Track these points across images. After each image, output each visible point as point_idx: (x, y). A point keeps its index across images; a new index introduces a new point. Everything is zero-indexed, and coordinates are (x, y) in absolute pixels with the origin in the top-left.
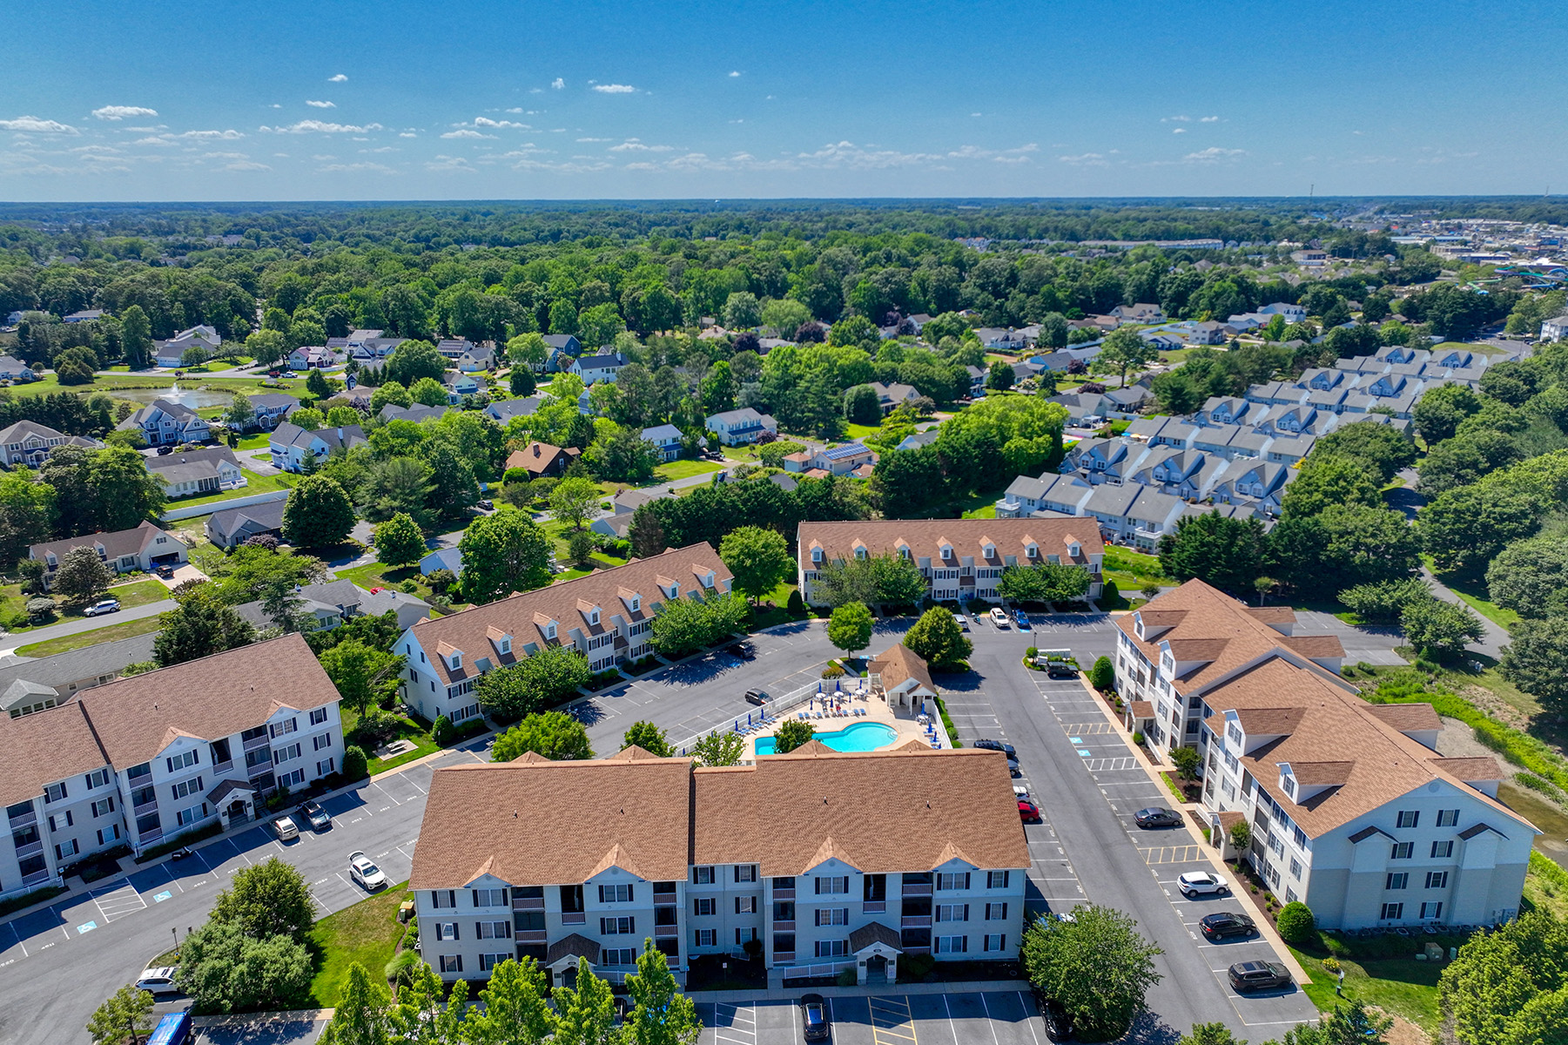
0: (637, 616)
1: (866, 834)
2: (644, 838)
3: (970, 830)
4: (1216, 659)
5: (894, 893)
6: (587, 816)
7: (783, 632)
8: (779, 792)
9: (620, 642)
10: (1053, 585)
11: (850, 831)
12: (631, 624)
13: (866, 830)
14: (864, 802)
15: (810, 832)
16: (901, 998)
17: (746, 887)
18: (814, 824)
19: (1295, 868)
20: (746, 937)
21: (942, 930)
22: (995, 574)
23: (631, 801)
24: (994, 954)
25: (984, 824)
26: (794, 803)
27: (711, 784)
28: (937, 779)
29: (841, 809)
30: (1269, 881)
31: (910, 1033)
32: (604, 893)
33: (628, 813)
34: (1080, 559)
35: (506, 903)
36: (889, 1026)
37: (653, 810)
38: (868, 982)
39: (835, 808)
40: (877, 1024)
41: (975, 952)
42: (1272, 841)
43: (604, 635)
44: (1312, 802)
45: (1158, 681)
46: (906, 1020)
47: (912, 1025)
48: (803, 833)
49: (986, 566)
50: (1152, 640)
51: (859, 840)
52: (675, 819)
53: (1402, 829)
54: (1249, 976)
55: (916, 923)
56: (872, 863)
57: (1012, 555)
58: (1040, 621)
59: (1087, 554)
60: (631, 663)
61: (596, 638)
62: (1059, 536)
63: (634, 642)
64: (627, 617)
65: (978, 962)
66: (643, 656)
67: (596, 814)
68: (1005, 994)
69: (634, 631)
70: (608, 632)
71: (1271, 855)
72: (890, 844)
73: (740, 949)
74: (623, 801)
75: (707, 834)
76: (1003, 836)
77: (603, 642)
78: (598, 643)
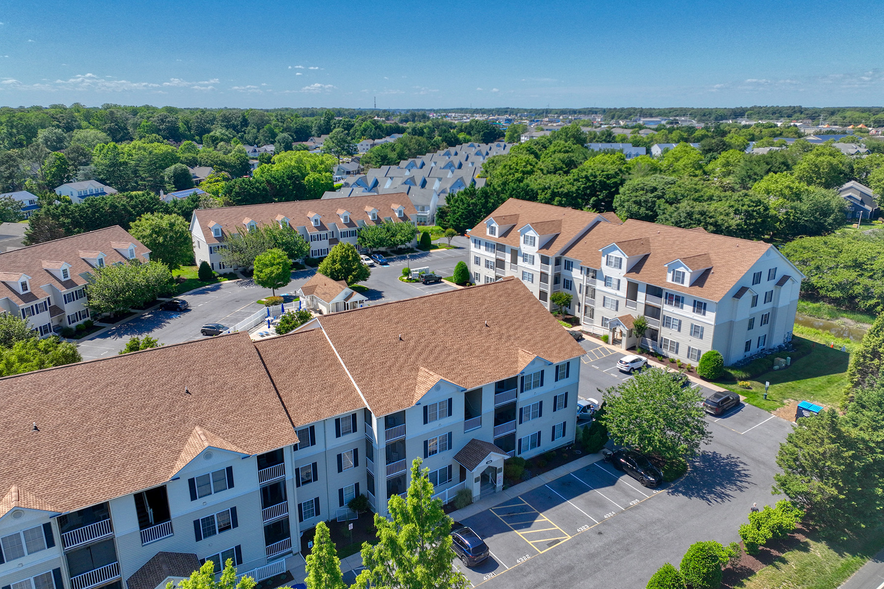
0: (69, 284)
1: (451, 358)
2: (227, 413)
3: (527, 336)
4: (560, 232)
5: (488, 405)
6: (144, 407)
7: (203, 292)
8: (354, 339)
9: (55, 311)
10: (394, 235)
11: (436, 358)
12: (64, 291)
13: (449, 354)
14: (434, 333)
15: (401, 367)
16: (516, 500)
17: (350, 440)
18: (401, 360)
19: (697, 331)
20: (349, 495)
21: (524, 430)
22: (353, 234)
23: (193, 379)
24: (560, 442)
25: (536, 330)
26: (373, 346)
27: (276, 348)
28: (481, 305)
29: (418, 342)
30: (665, 352)
31: (547, 525)
32: (195, 489)
33: (195, 391)
34: (405, 218)
35: (51, 543)
36: (528, 526)
37: (225, 383)
38: (483, 496)
39: (412, 343)
40: (518, 528)
41: (547, 445)
42: (667, 322)
43: (37, 302)
44: (700, 280)
45: (520, 259)
46: (535, 516)
47: (544, 517)
48: (394, 370)
49: (346, 229)
50: (505, 234)
51: (448, 364)
52: (257, 386)
53: (755, 285)
54: (722, 402)
55: (505, 430)
56: (469, 380)
57: (361, 219)
58: (392, 260)
59: (408, 215)
60: (71, 329)
61: (29, 305)
62: (387, 205)
63: (70, 309)
64: (58, 286)
65: (551, 451)
66: (80, 322)
67: (154, 402)
68: (588, 469)
69: (68, 298)
70: (41, 300)
71: (665, 333)
72: (475, 361)
73: (345, 510)
74: (184, 381)
75: (296, 394)
76: (553, 336)
77: (36, 310)
78: (32, 311)
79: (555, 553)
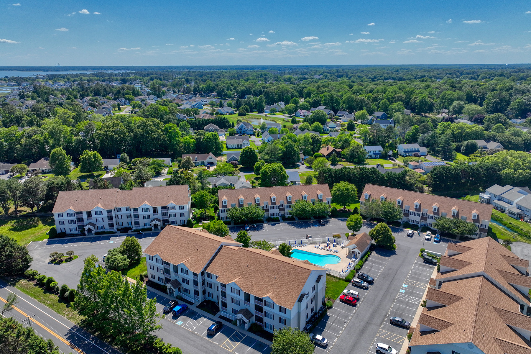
0: (289, 202)
1: (251, 280)
2: (197, 259)
3: (282, 290)
4: (459, 269)
5: (252, 301)
6: (189, 248)
8: (238, 258)
9: (282, 209)
11: (248, 277)
14: (258, 270)
16: (244, 335)
18: (240, 271)
21: (266, 320)
22: (436, 219)
23: (201, 248)
25: (288, 290)
26: (239, 263)
27: (225, 250)
28: (284, 271)
32: (182, 270)
33: (199, 251)
34: (476, 221)
35: (162, 264)
36: (232, 341)
37: (204, 252)
38: (240, 326)
39: (249, 269)
40: (230, 338)
47: (238, 343)
49: (433, 215)
51: (248, 281)
52: (208, 257)
55: (259, 314)
56: (247, 289)
58: (448, 241)
59: (481, 219)
60: (285, 217)
61: (273, 206)
62: (471, 209)
63: (287, 210)
64: (286, 202)
66: (290, 216)
67: (192, 248)
69: (287, 207)
70: (277, 205)
75: (214, 264)
76: (290, 296)
77: (275, 208)
78: (273, 208)
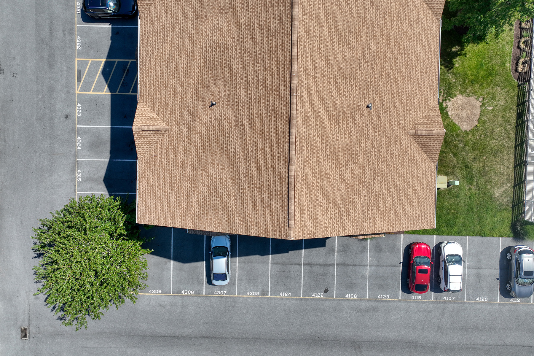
36: (105, 73)
40: (106, 62)
46: (111, 88)
79: (70, 68)
